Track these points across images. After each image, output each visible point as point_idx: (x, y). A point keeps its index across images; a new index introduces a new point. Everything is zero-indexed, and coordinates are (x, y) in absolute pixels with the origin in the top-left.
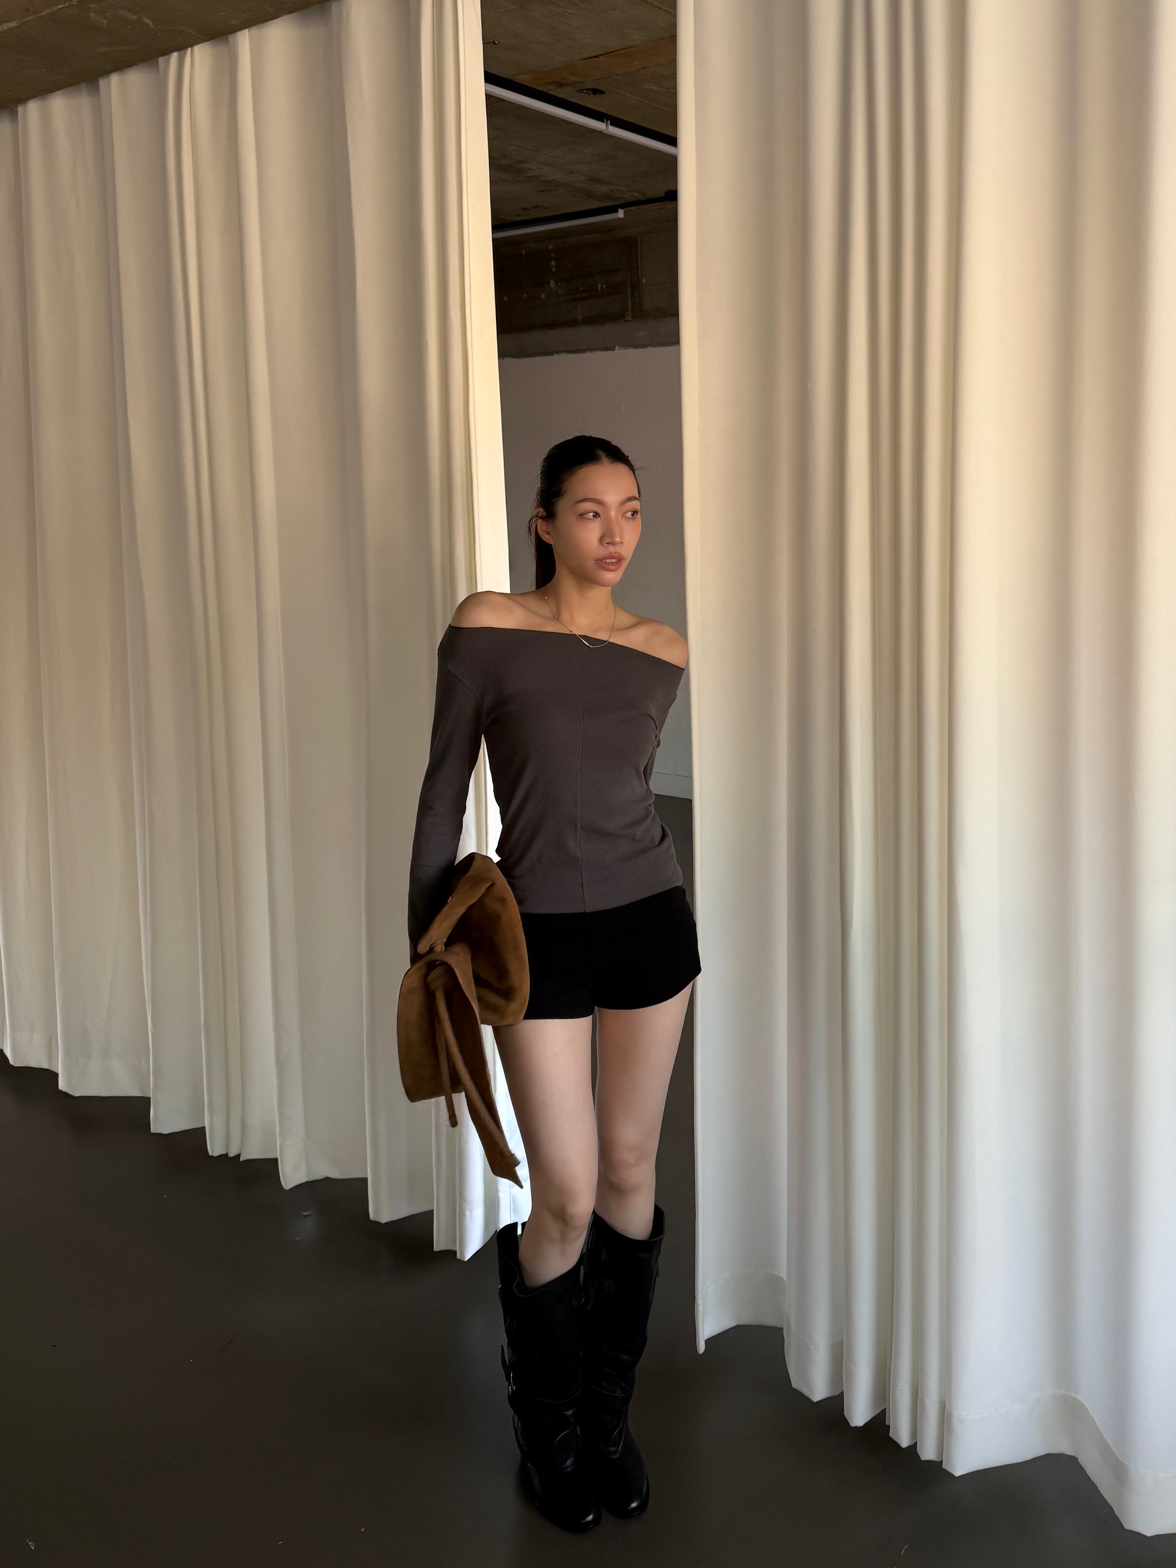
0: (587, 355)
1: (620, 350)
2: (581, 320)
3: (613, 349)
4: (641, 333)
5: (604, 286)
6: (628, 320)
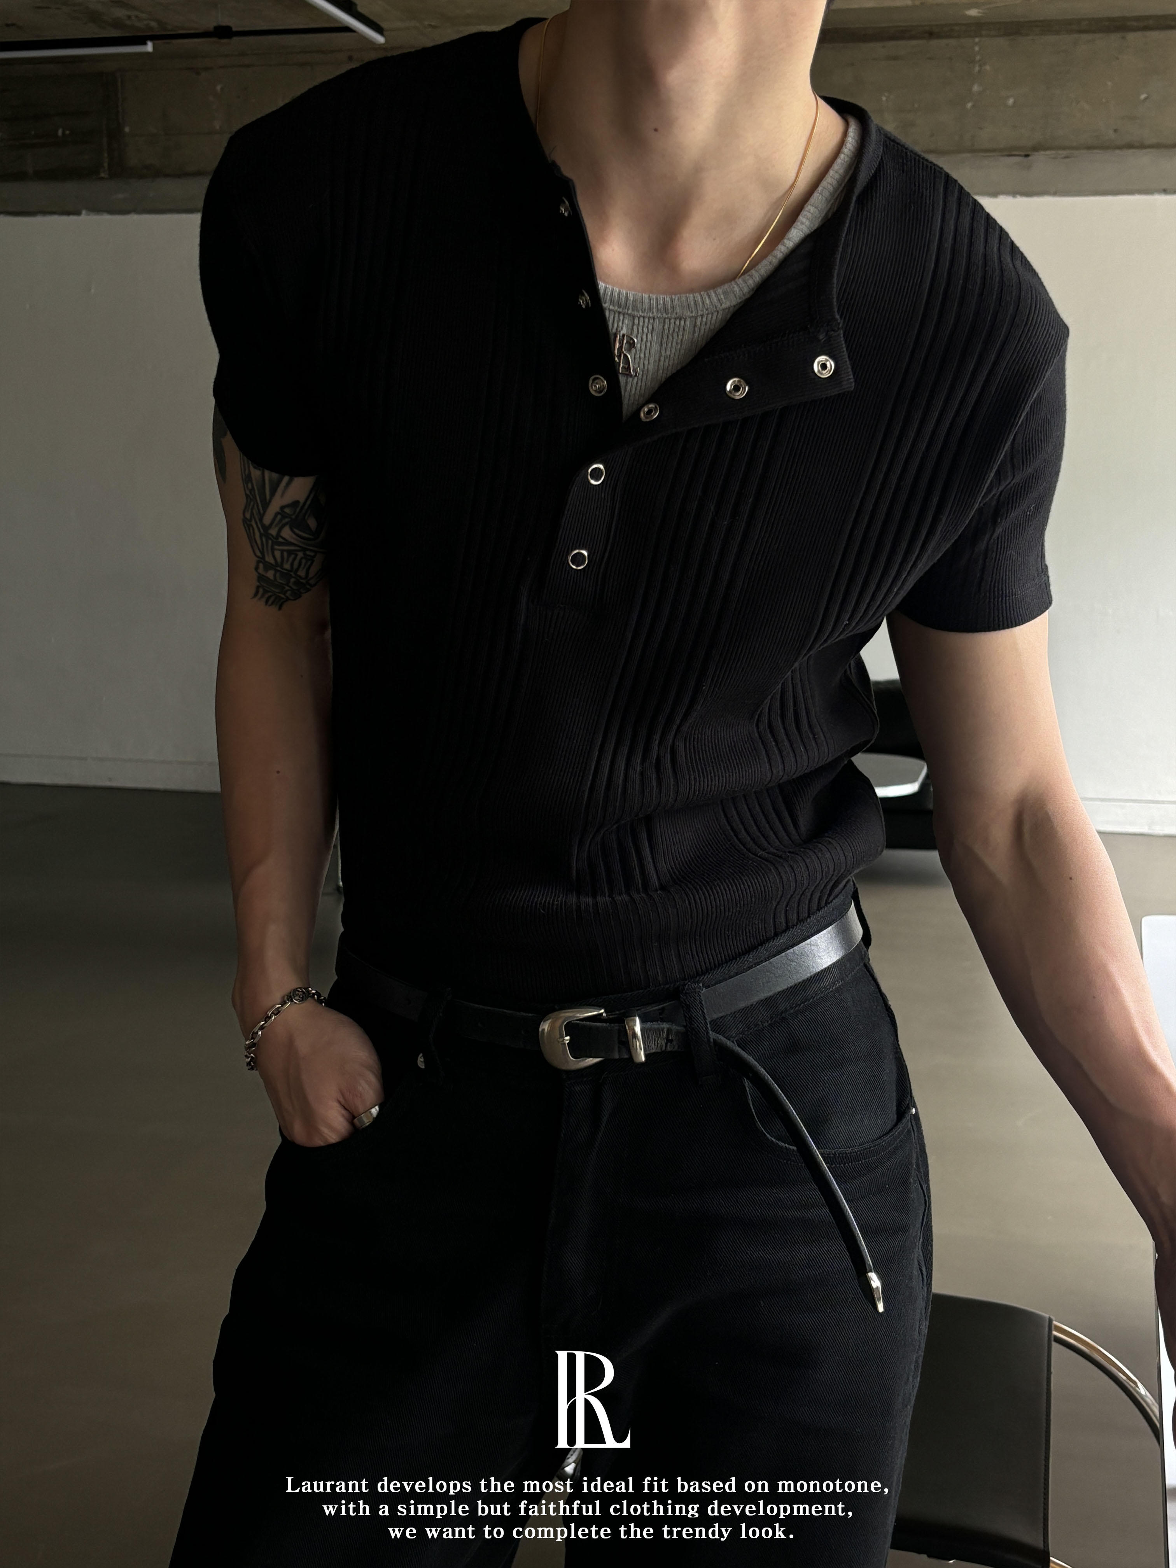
1: (89, 215)
2: (31, 173)
3: (79, 214)
4: (121, 196)
5: (68, 132)
6: (102, 178)
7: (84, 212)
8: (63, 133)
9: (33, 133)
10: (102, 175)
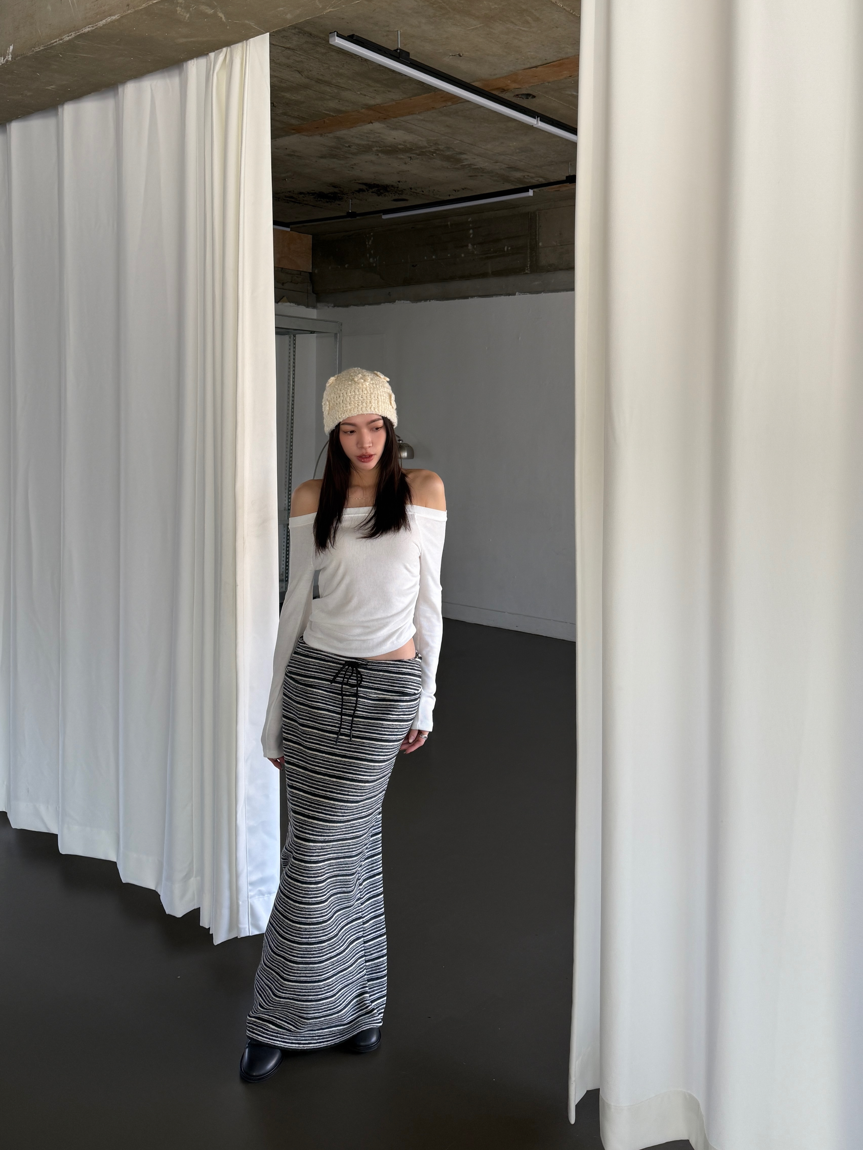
0: (494, 299)
1: (520, 295)
2: (490, 273)
3: (515, 294)
4: (536, 283)
5: (509, 248)
6: (527, 273)
7: (517, 293)
8: (507, 249)
9: (492, 250)
10: (527, 271)
